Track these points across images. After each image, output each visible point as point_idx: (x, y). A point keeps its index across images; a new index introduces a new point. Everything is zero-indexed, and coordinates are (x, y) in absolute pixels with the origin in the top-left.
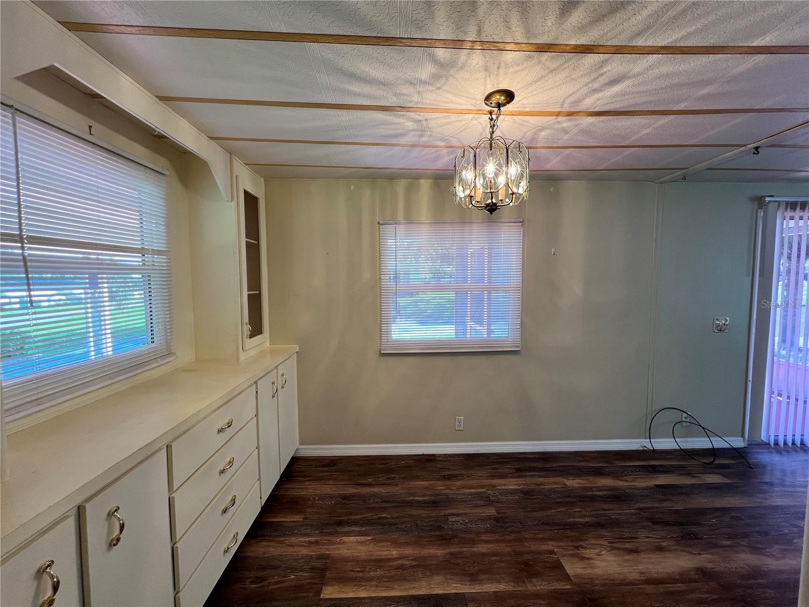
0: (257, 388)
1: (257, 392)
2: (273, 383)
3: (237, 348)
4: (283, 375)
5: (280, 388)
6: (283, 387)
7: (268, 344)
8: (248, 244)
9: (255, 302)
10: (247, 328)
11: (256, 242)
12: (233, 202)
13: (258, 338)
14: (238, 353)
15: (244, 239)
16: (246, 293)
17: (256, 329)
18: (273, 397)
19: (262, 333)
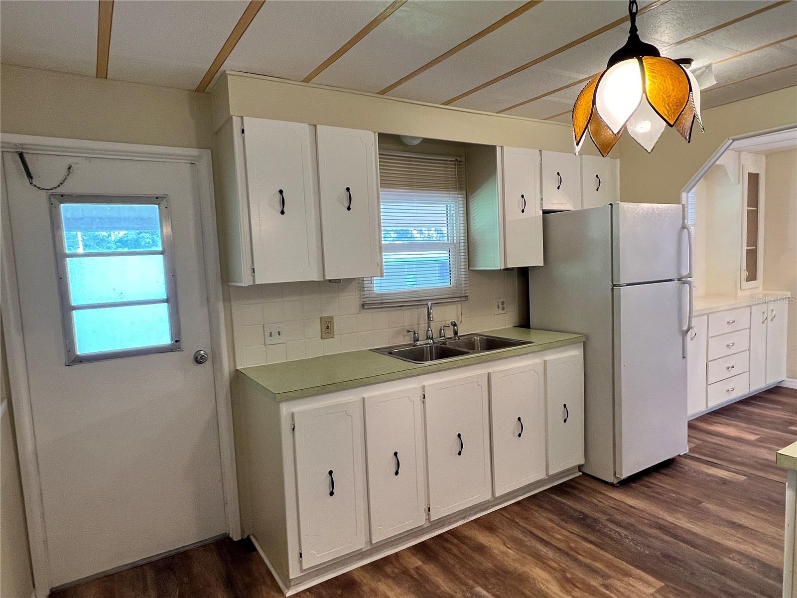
0: (751, 310)
1: (751, 313)
2: (764, 313)
3: (736, 287)
4: (772, 311)
5: (769, 319)
6: (772, 320)
7: (761, 289)
8: (749, 211)
9: (752, 256)
10: (745, 274)
11: (755, 209)
12: (739, 185)
13: (752, 283)
14: (736, 291)
15: (746, 208)
16: (745, 248)
17: (752, 276)
18: (763, 323)
19: (756, 280)
